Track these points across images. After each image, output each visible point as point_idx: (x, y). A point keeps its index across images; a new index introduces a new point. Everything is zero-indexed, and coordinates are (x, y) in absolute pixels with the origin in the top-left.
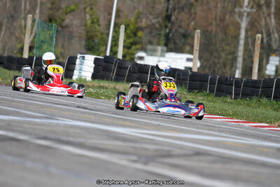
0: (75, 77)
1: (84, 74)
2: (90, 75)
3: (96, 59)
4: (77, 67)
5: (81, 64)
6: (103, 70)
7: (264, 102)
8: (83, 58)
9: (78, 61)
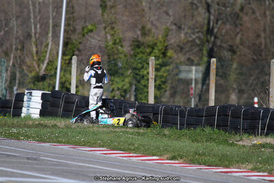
0: (23, 115)
1: (31, 111)
2: (38, 111)
3: (43, 94)
4: (25, 104)
5: (28, 101)
6: (51, 106)
7: (207, 131)
8: (31, 94)
9: (26, 98)
